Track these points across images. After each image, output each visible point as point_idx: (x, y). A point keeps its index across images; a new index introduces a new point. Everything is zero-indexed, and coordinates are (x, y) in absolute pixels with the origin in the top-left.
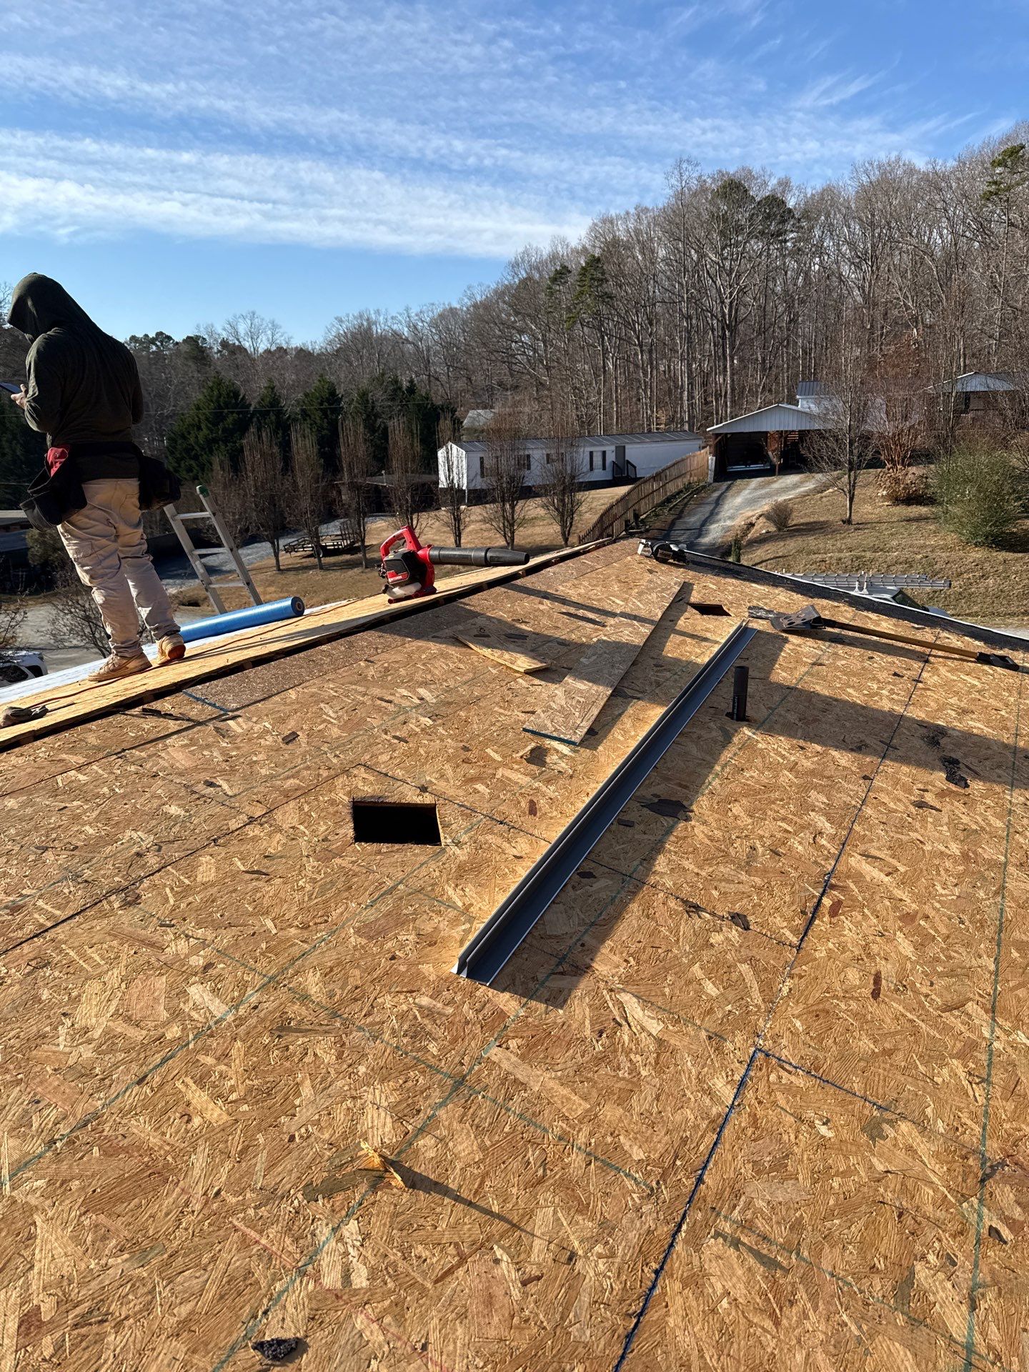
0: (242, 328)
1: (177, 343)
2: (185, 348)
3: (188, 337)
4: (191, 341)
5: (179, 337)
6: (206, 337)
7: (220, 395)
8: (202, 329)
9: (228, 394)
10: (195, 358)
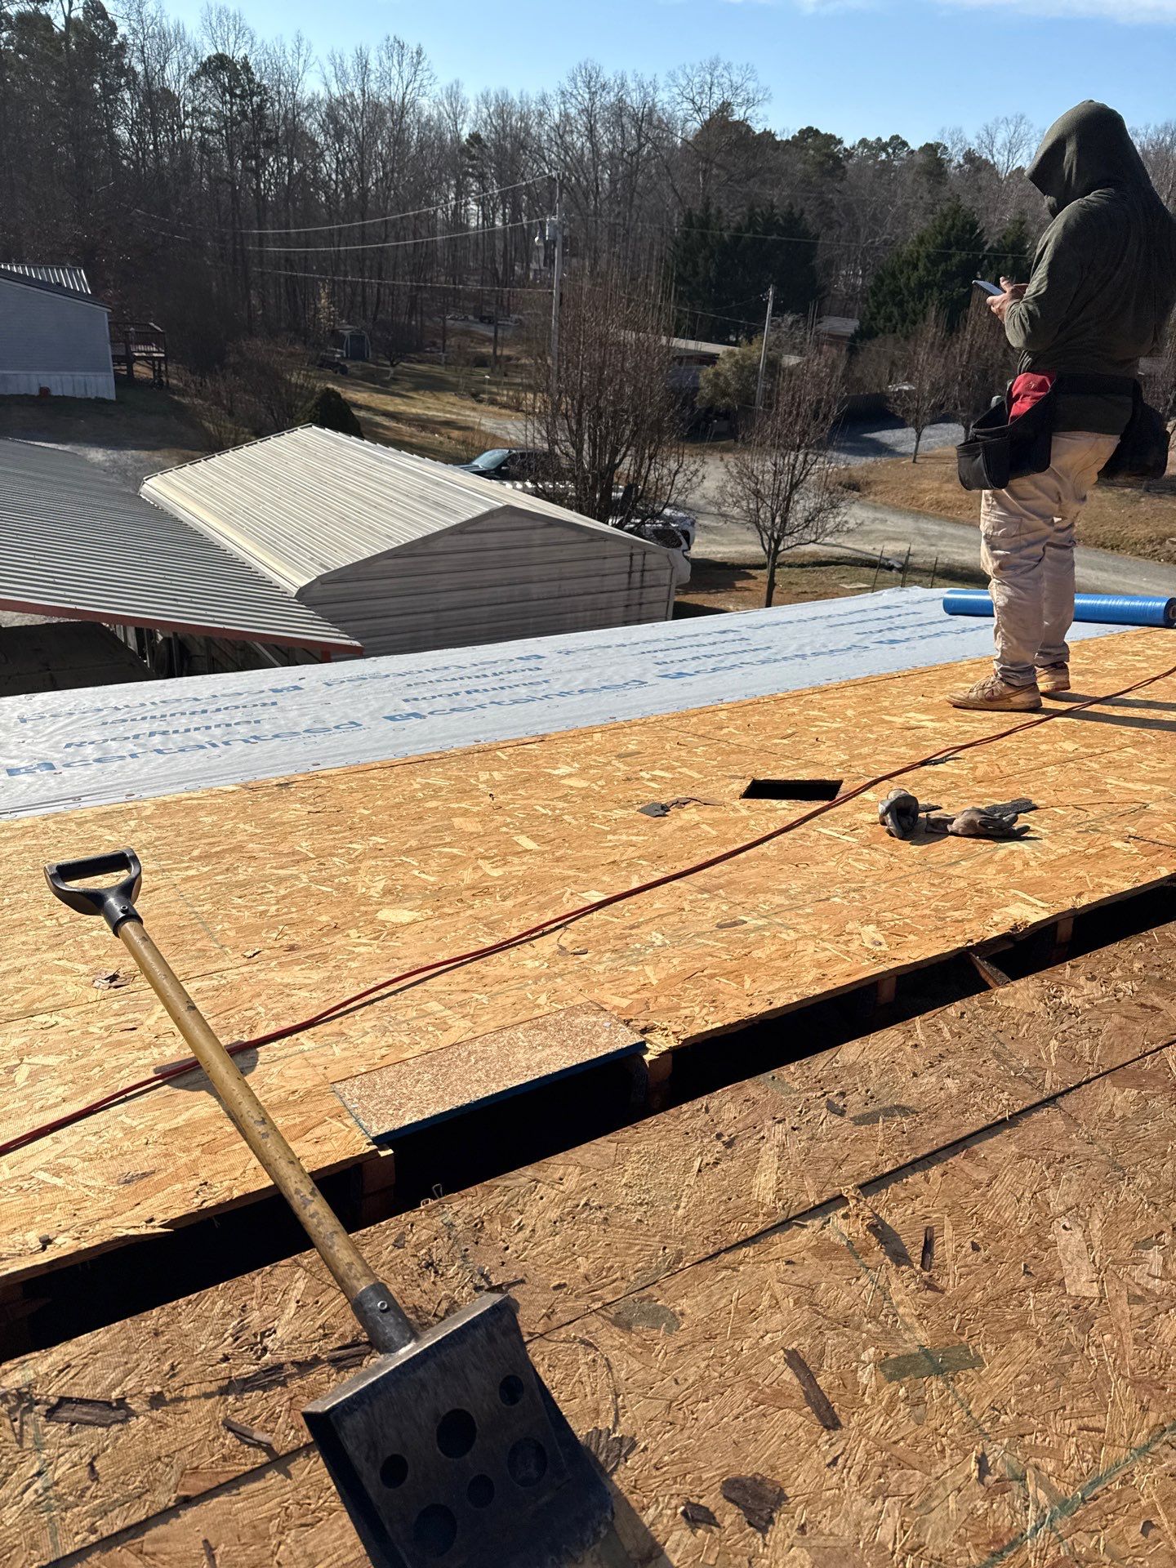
0: (1001, 138)
1: (913, 152)
2: (920, 159)
3: (928, 145)
4: (931, 149)
5: (915, 144)
6: (949, 145)
7: (952, 228)
8: (946, 135)
9: (963, 227)
10: (930, 173)
